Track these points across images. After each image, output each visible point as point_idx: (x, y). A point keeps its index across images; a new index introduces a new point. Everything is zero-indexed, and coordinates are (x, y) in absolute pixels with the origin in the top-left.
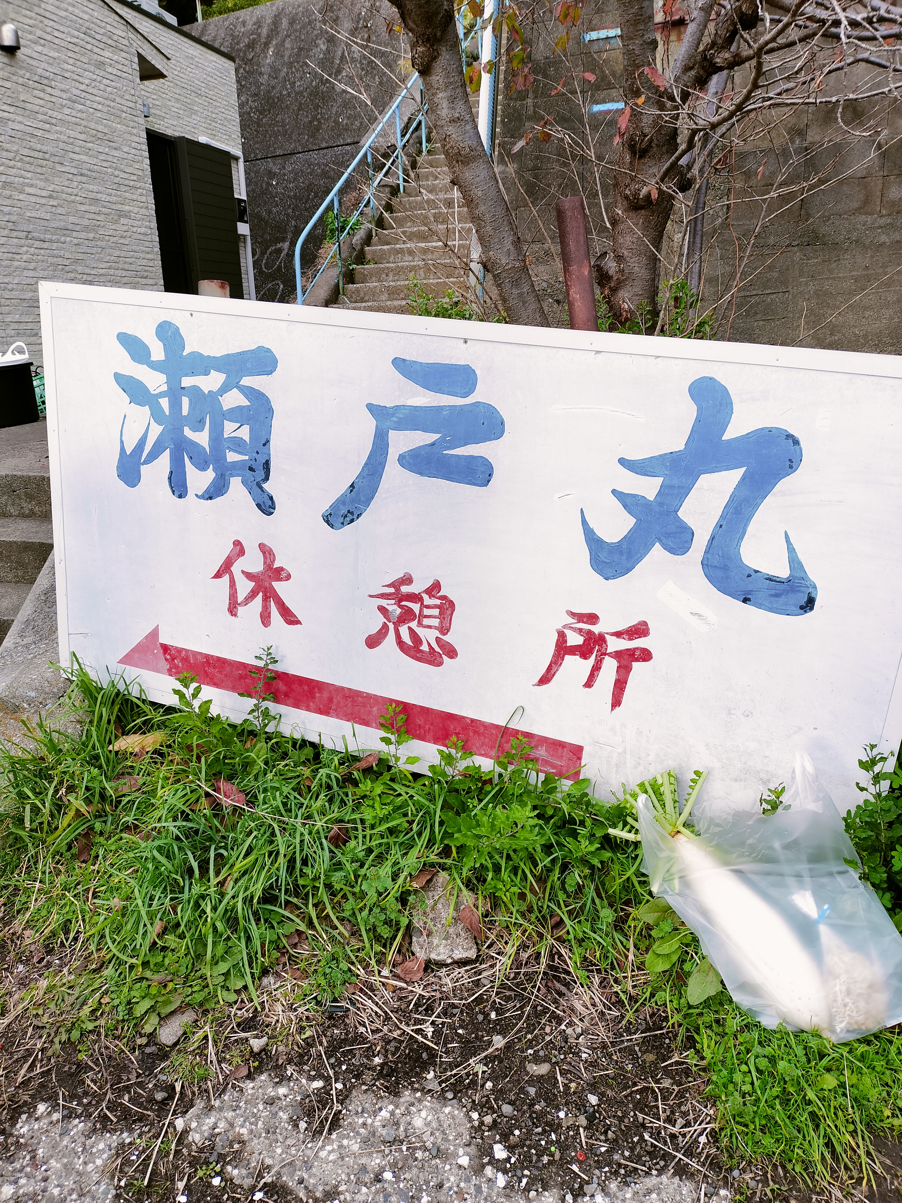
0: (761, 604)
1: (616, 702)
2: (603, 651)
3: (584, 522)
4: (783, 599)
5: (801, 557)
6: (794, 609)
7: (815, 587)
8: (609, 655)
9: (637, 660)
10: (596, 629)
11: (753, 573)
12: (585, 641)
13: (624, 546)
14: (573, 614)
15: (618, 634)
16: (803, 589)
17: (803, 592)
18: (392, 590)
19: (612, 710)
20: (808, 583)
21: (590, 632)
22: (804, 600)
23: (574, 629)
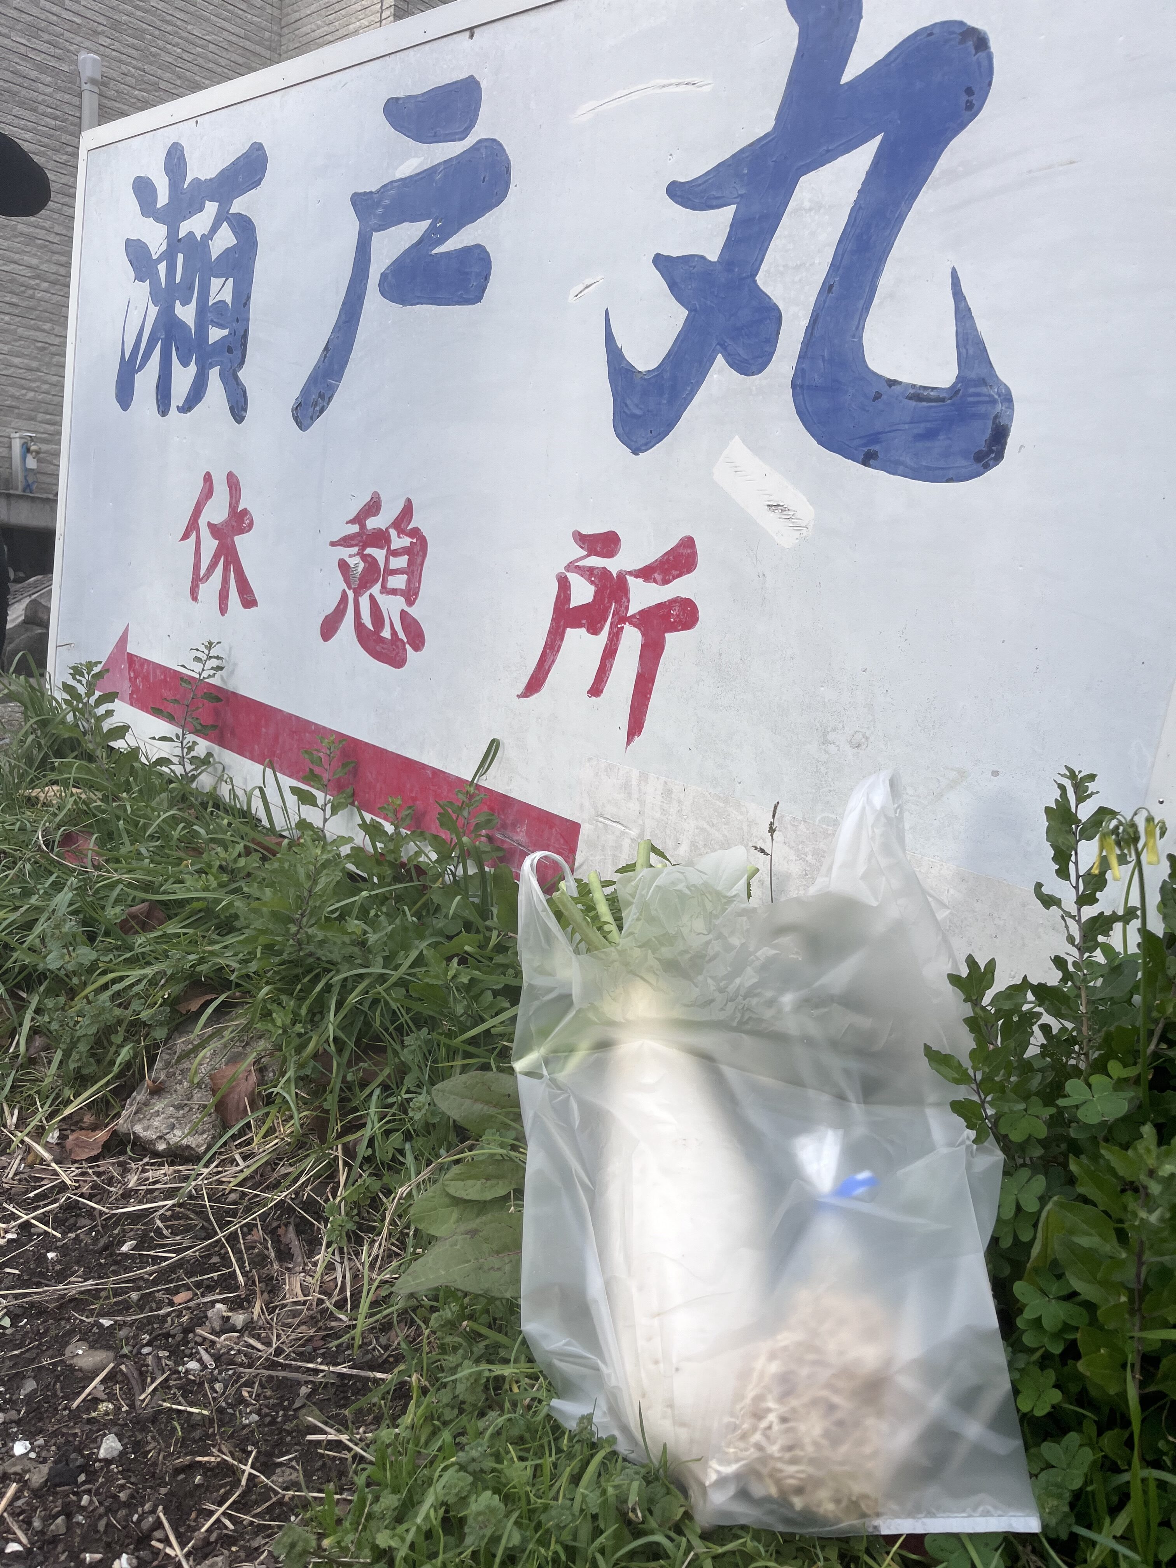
0: (898, 463)
1: (635, 726)
2: (622, 614)
3: (609, 338)
4: (940, 443)
5: (983, 326)
6: (964, 463)
7: (1008, 399)
8: (630, 620)
9: (673, 628)
10: (614, 565)
11: (884, 389)
12: (596, 593)
13: (666, 375)
14: (581, 539)
15: (646, 573)
16: (982, 409)
17: (983, 416)
18: (355, 528)
19: (629, 742)
20: (994, 392)
21: (605, 572)
22: (983, 434)
23: (581, 570)
